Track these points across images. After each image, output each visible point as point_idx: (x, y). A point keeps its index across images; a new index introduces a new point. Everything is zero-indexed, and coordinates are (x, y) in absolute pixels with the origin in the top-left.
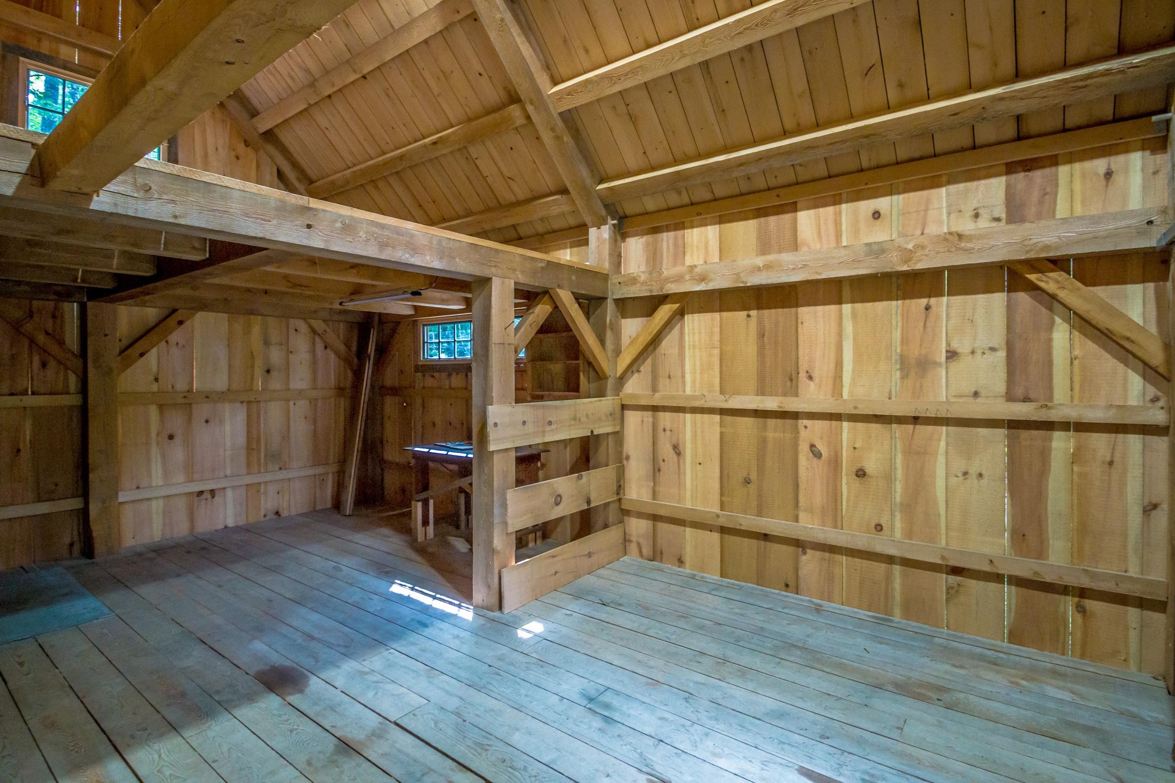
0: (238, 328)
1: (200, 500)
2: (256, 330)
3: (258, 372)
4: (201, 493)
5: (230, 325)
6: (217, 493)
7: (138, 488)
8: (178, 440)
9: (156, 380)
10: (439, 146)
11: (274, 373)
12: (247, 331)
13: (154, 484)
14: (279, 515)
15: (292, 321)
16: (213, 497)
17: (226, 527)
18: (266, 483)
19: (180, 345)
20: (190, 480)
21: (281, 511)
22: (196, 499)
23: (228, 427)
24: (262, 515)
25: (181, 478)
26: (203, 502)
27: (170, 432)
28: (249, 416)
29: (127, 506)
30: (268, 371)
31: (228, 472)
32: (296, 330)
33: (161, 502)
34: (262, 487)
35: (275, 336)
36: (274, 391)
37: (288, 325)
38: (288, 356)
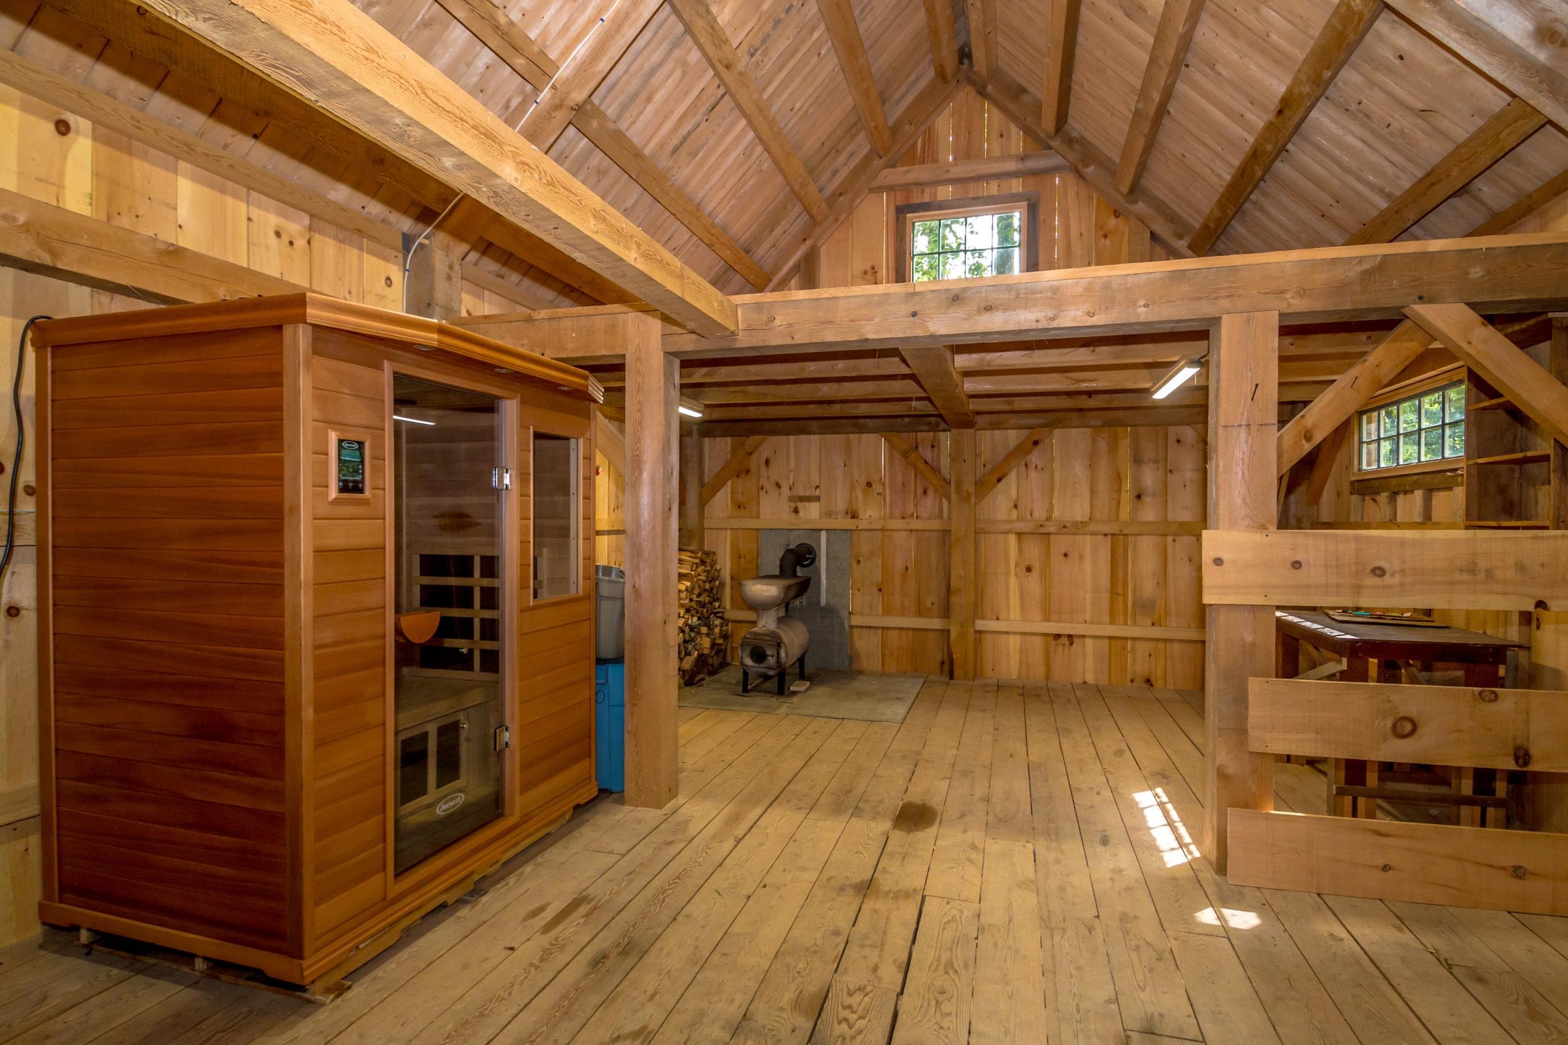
0: (1103, 445)
1: (1057, 645)
2: (1125, 445)
3: (1127, 496)
4: (1058, 636)
5: (1094, 441)
6: (1076, 640)
7: (997, 619)
8: (1036, 572)
9: (1016, 506)
10: (1287, 113)
11: (1147, 500)
12: (1113, 447)
13: (1012, 617)
14: (1152, 685)
15: (1171, 429)
16: (1071, 644)
17: (1085, 683)
18: (1134, 639)
19: (1039, 467)
20: (1047, 618)
21: (1153, 680)
22: (1053, 642)
23: (1088, 565)
24: (1129, 679)
25: (1037, 614)
26: (1061, 648)
27: (1027, 563)
28: (1113, 552)
29: (988, 636)
30: (1139, 497)
31: (1088, 618)
32: (1178, 441)
33: (1018, 637)
34: (1129, 643)
35: (1148, 451)
36: (1146, 523)
37: (1167, 434)
38: (1166, 477)
